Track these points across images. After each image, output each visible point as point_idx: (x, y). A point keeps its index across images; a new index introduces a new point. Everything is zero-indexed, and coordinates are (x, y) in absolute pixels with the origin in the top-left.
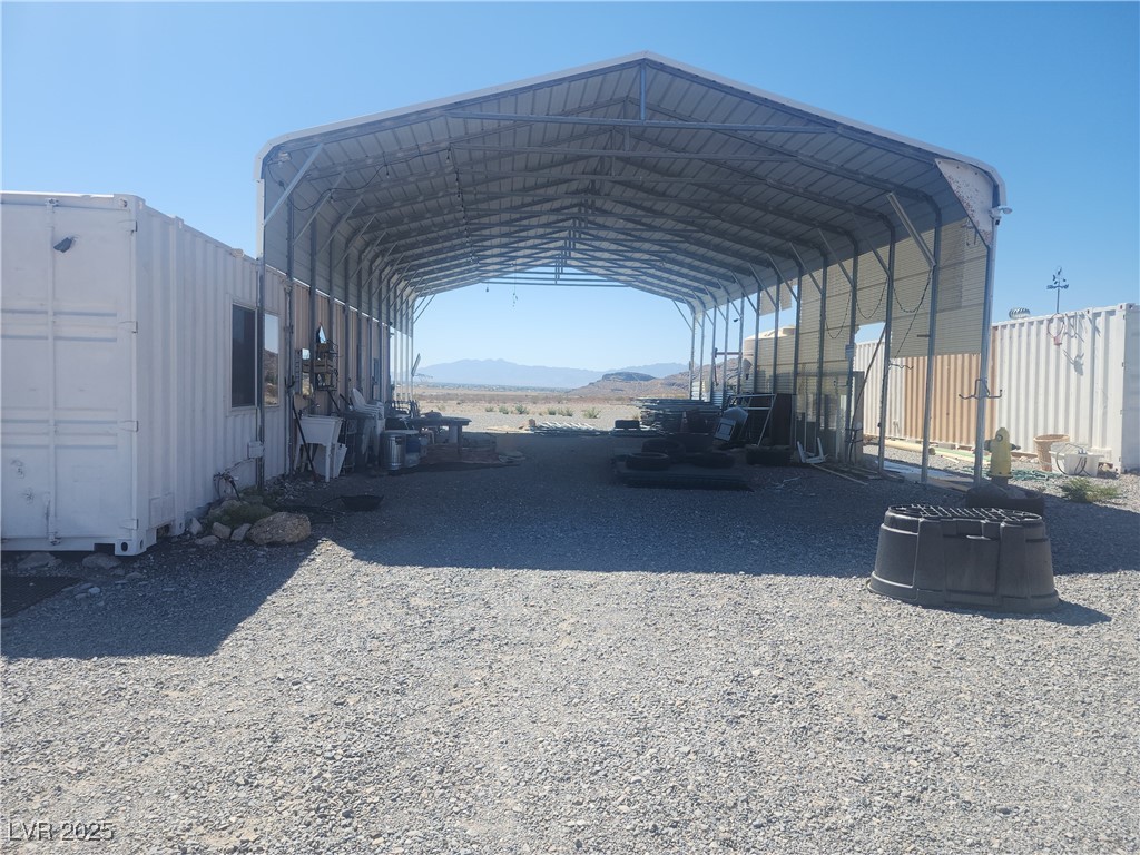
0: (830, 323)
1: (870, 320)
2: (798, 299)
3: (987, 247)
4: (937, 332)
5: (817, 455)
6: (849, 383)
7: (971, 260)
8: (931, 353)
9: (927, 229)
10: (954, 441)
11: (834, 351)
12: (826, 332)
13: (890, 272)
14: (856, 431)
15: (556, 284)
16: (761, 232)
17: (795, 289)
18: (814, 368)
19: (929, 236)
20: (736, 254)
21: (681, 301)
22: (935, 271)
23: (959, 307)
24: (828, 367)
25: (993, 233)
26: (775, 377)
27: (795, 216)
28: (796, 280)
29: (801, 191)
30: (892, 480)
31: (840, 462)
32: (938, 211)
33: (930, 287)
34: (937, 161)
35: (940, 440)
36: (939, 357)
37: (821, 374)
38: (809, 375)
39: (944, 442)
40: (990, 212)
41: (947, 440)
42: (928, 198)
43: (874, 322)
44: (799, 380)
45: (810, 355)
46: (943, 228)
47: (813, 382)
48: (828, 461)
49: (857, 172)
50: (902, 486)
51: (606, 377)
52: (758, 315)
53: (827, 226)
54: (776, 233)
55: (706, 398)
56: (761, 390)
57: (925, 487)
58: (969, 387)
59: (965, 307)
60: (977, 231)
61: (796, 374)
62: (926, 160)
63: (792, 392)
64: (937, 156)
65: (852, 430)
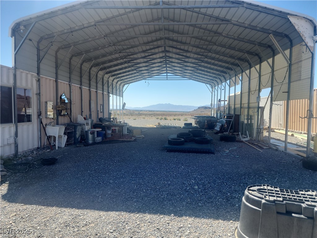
0: (252, 89)
1: (265, 87)
2: (242, 81)
3: (312, 53)
4: (291, 91)
5: (247, 137)
6: (258, 111)
7: (305, 60)
8: (288, 99)
9: (286, 49)
10: (302, 131)
11: (253, 99)
12: (250, 92)
13: (273, 68)
14: (261, 129)
15: (167, 80)
16: (226, 57)
17: (241, 78)
18: (246, 105)
19: (287, 52)
20: (221, 66)
21: (207, 84)
22: (290, 66)
23: (300, 80)
24: (251, 105)
25: (314, 47)
26: (235, 109)
27: (236, 49)
28: (241, 74)
29: (236, 38)
30: (273, 149)
31: (255, 140)
32: (291, 41)
33: (288, 72)
34: (288, 16)
35: (297, 130)
36: (292, 101)
37: (249, 108)
38: (245, 108)
39: (298, 131)
40: (313, 37)
41: (299, 130)
42: (287, 36)
43: (267, 88)
44: (242, 110)
45: (245, 101)
46: (293, 48)
47: (246, 110)
48: (251, 140)
49: (256, 27)
50: (277, 153)
51: (199, 108)
52: (230, 87)
53: (249, 53)
54: (231, 57)
55: (215, 116)
56: (231, 113)
57: (286, 154)
58: (304, 113)
59: (303, 79)
60: (307, 46)
61: (241, 107)
62: (283, 16)
63: (239, 114)
64: (288, 14)
65: (259, 129)
